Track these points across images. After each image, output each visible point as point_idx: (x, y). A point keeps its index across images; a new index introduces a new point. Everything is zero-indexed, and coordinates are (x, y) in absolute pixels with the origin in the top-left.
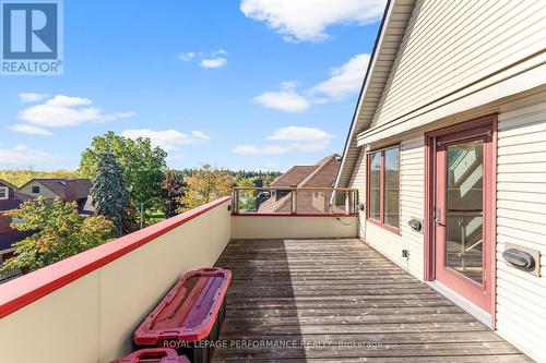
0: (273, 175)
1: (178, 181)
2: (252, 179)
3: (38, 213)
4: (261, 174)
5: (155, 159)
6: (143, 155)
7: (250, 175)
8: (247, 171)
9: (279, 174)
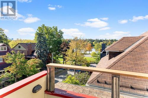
0: (112, 41)
1: (67, 44)
2: (102, 43)
3: (12, 57)
4: (106, 41)
5: (59, 35)
6: (55, 34)
7: (101, 41)
8: (99, 39)
9: (116, 40)
